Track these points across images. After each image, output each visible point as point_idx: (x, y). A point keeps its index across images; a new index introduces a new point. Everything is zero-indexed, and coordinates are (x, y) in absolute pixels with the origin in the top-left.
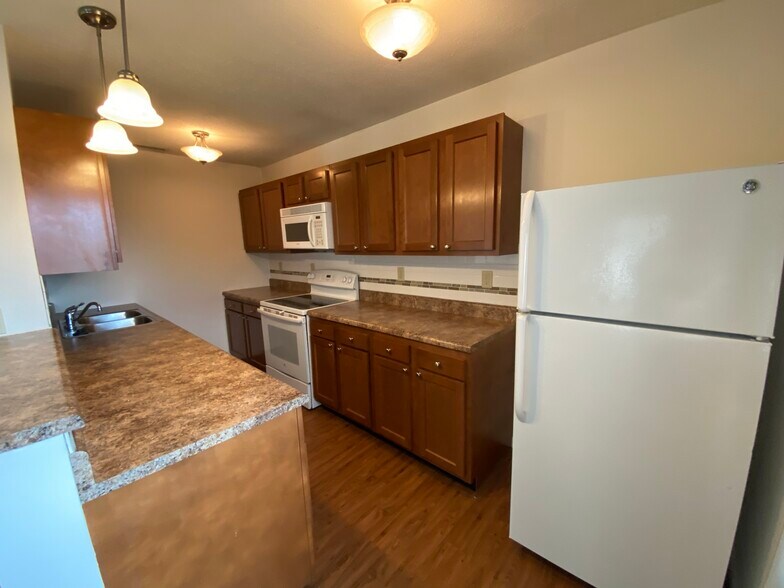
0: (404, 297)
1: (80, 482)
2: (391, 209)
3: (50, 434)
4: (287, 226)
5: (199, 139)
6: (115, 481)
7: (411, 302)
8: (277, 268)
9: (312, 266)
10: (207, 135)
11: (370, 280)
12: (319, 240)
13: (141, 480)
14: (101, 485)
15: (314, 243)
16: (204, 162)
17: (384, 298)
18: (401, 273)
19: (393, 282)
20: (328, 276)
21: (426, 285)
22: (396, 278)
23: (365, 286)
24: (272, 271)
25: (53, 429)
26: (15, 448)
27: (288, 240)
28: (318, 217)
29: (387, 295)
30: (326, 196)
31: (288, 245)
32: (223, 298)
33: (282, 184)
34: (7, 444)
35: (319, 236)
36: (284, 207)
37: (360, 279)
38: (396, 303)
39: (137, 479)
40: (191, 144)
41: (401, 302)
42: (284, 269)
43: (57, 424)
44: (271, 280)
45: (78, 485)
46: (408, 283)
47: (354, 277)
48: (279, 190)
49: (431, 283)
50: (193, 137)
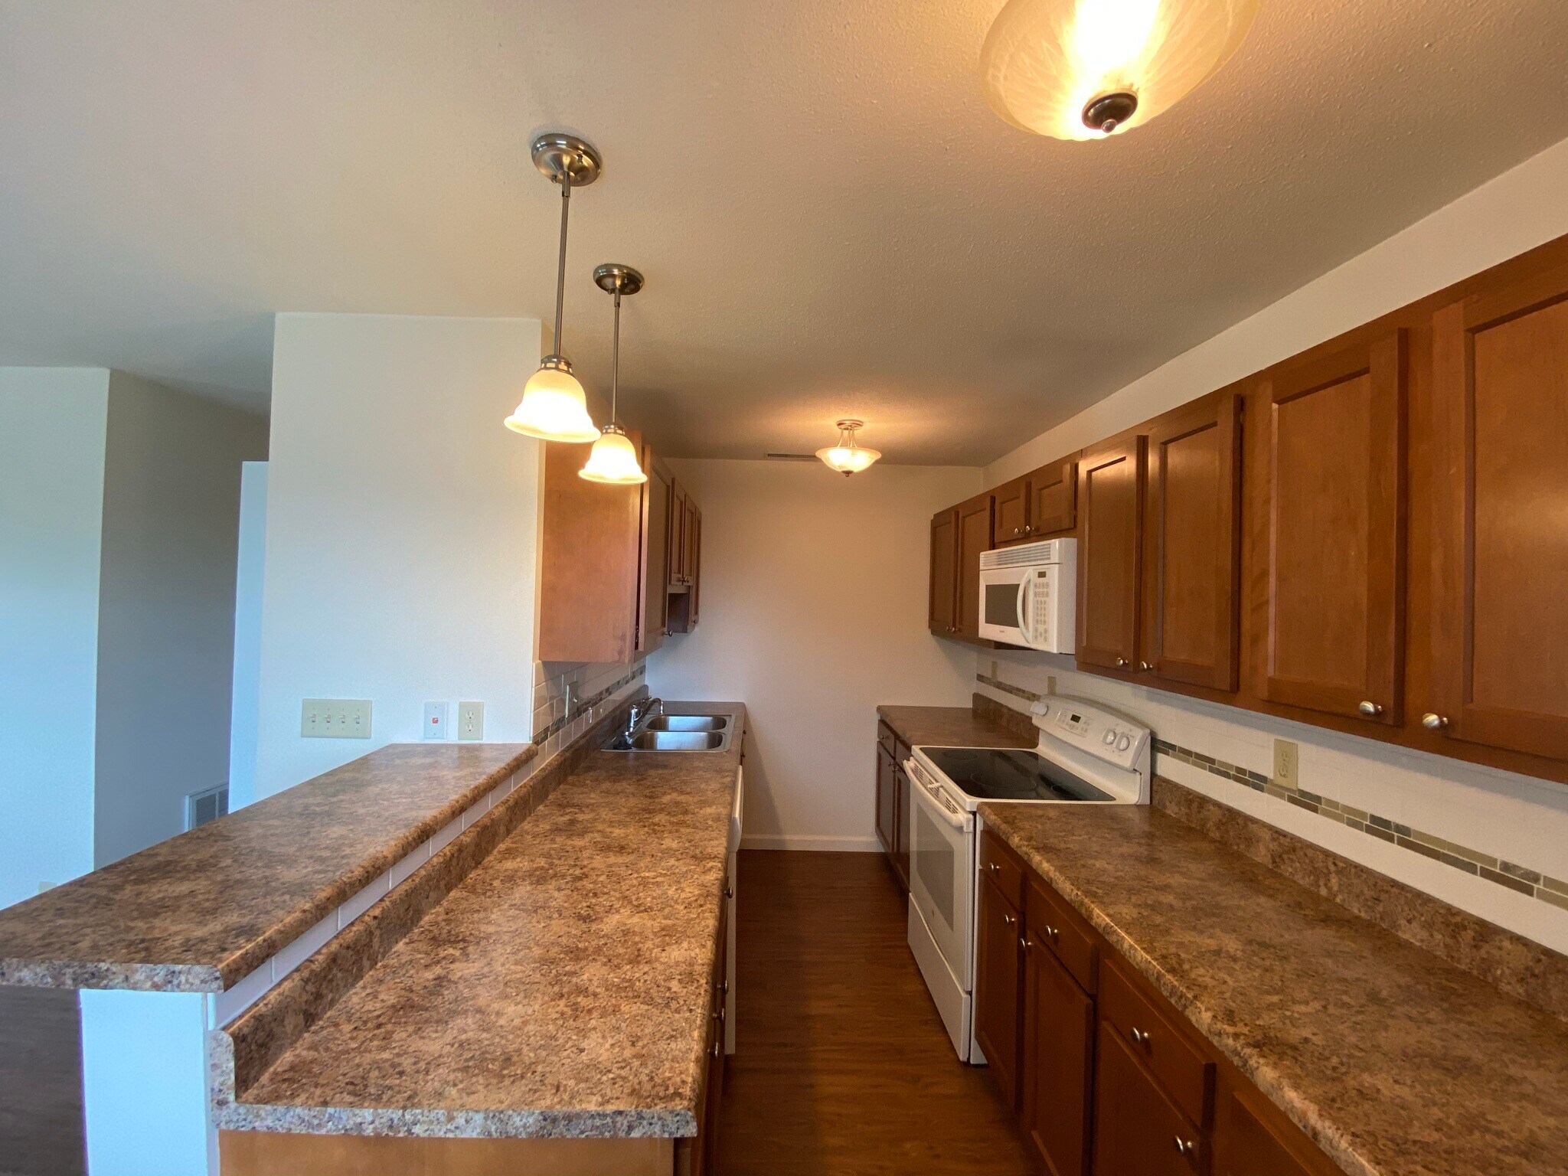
0: (1291, 846)
1: (216, 1086)
2: (1227, 562)
3: (178, 986)
4: (990, 588)
5: (846, 432)
6: (262, 1113)
7: (1315, 872)
8: (988, 674)
9: (1052, 681)
10: (859, 424)
11: (1186, 754)
12: (1041, 628)
13: (299, 1135)
14: (242, 1110)
15: (1030, 635)
16: (848, 473)
17: (1219, 825)
18: (1286, 759)
19: (1257, 781)
20: (1075, 718)
21: (1380, 828)
22: (1267, 770)
23: (1170, 768)
24: (980, 678)
25: (183, 978)
26: (134, 989)
27: (987, 622)
28: (1042, 575)
29: (1232, 815)
30: (1066, 523)
31: (988, 631)
32: (876, 718)
33: (993, 499)
34: (127, 978)
35: (1041, 619)
36: (993, 547)
37: (1156, 745)
38: (1261, 855)
39: (296, 1130)
40: (831, 443)
41: (1277, 858)
42: (1001, 679)
43: (189, 973)
44: (977, 697)
45: (213, 1090)
46: (1309, 802)
47: (1139, 735)
48: (987, 513)
49: (1403, 830)
50: (837, 430)
